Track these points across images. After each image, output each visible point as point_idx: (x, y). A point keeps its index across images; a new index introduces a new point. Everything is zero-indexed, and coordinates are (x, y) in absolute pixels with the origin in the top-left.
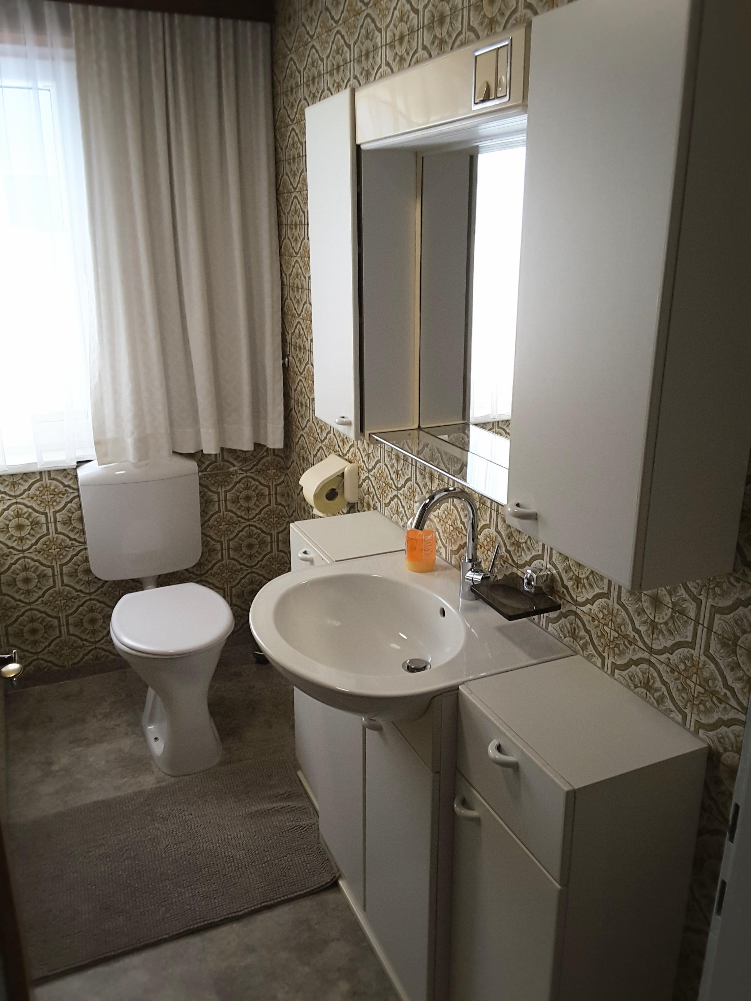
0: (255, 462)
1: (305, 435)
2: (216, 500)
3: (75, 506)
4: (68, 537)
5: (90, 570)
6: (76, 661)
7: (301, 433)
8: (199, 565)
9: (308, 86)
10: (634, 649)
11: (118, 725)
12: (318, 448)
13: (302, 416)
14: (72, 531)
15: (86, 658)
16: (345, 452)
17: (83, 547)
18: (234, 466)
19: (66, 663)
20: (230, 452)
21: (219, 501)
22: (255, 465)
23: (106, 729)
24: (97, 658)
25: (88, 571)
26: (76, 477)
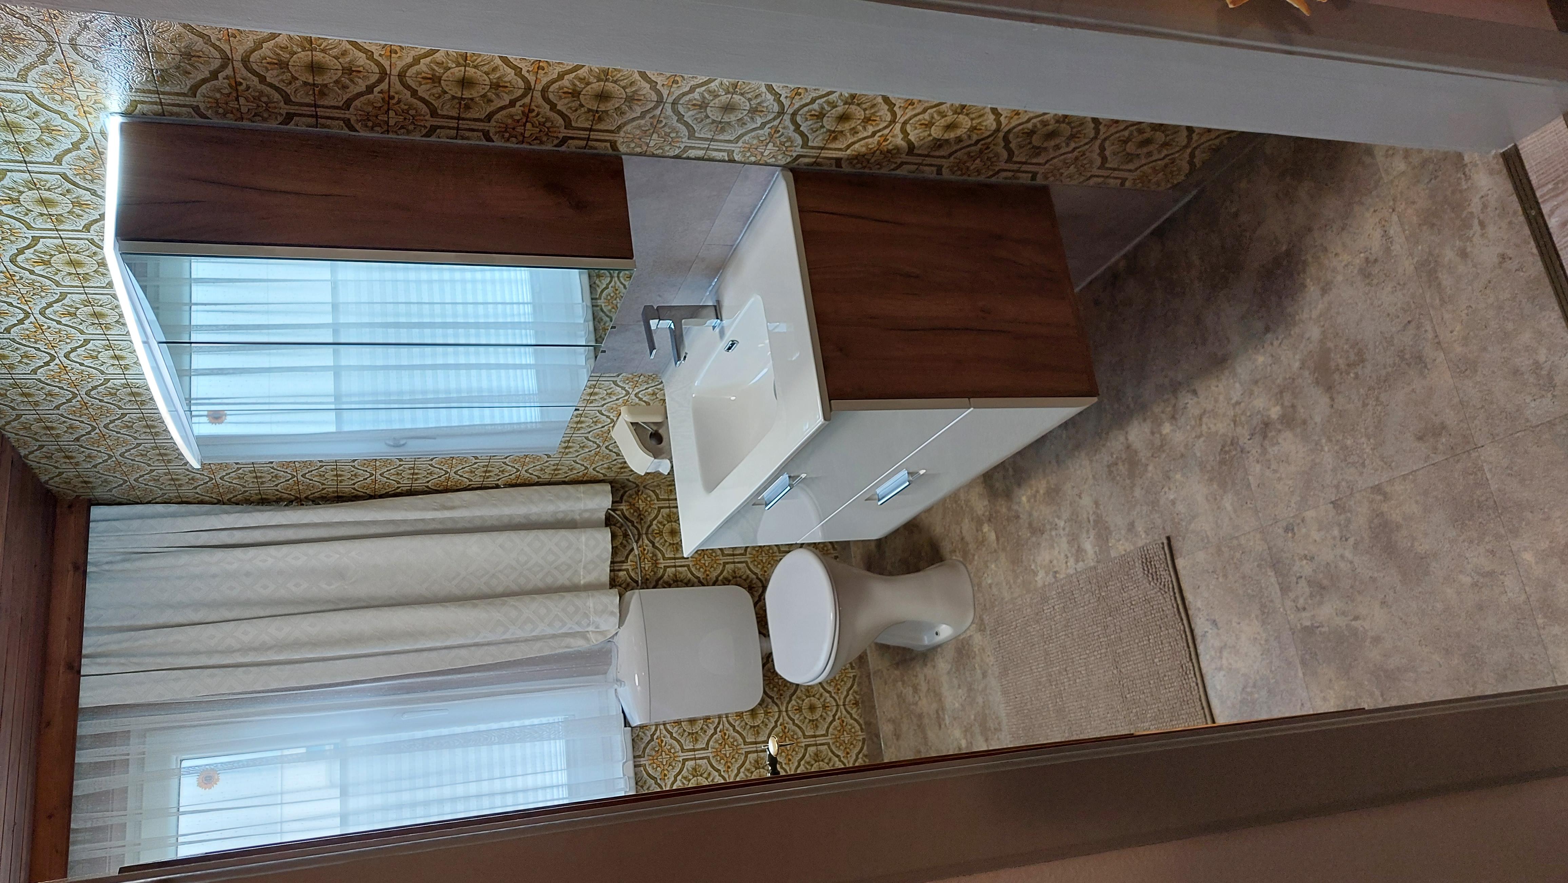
0: (629, 524)
1: (594, 466)
2: (673, 569)
3: (676, 729)
4: (712, 735)
5: (752, 710)
6: (858, 727)
7: (591, 470)
8: (750, 589)
9: (169, 461)
10: (784, 128)
11: (925, 676)
12: (608, 451)
13: (571, 470)
14: (705, 732)
15: (855, 716)
16: (609, 421)
17: (724, 719)
18: (632, 549)
19: (861, 738)
20: (616, 553)
21: (675, 566)
22: (633, 525)
23: (929, 689)
24: (856, 704)
25: (753, 712)
26: (642, 727)
